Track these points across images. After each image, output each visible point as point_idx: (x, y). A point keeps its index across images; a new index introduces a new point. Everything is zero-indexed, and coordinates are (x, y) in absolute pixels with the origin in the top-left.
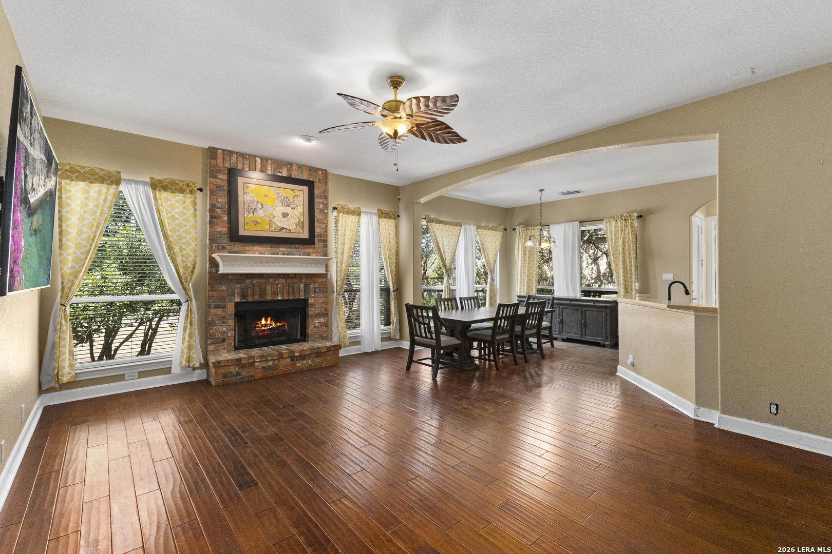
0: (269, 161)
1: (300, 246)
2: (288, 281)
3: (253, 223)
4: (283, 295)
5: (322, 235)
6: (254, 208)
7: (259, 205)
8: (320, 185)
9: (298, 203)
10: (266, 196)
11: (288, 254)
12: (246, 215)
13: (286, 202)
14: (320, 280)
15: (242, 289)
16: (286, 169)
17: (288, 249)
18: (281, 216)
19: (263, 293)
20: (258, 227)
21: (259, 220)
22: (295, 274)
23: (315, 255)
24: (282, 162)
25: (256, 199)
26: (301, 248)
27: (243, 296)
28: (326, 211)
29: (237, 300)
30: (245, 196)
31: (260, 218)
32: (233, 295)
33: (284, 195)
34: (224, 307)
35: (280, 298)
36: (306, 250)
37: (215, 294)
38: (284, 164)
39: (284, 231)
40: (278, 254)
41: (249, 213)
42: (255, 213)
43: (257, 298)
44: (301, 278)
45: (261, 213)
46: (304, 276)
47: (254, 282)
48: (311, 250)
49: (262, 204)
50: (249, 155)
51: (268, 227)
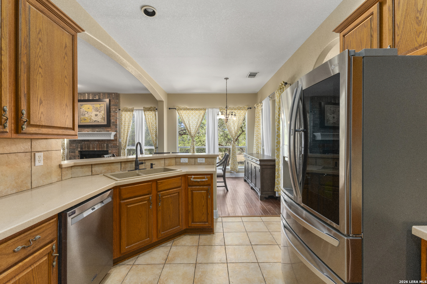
0: (91, 94)
1: (104, 128)
2: (99, 142)
3: (84, 120)
4: (97, 148)
5: (115, 123)
6: (84, 114)
7: (86, 112)
8: (114, 100)
9: (102, 109)
10: (89, 108)
11: (99, 131)
12: (81, 117)
13: (97, 110)
14: (114, 143)
15: (80, 145)
16: (98, 96)
17: (99, 129)
18: (94, 116)
19: (89, 147)
20: (86, 121)
21: (86, 119)
22: (102, 140)
23: (111, 131)
24: (96, 93)
25: (85, 110)
26: (105, 129)
27: (81, 148)
28: (116, 111)
29: (79, 150)
30: (81, 110)
31: (86, 117)
32: (78, 148)
33: (96, 107)
34: (75, 152)
35: (96, 150)
36: (107, 130)
37: (71, 147)
38: (97, 94)
39: (96, 122)
40: (95, 132)
41: (82, 116)
42: (85, 116)
43: (86, 149)
44: (105, 141)
45: (87, 115)
46: (106, 141)
47: (85, 143)
48: (109, 129)
49: (87, 112)
50: (83, 93)
51: (89, 121)
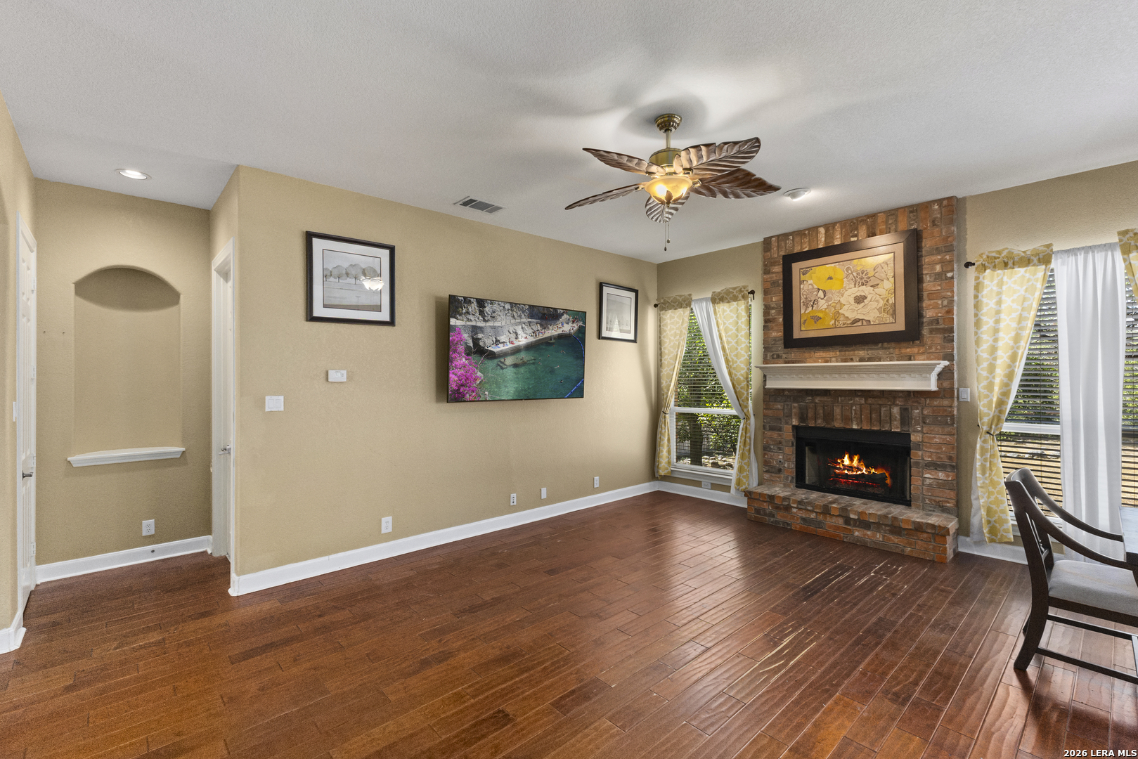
0: (838, 225)
1: (893, 345)
2: (870, 401)
3: (813, 321)
4: (860, 422)
5: (941, 322)
6: (813, 299)
7: (821, 294)
8: (939, 231)
9: (883, 276)
10: (830, 278)
11: (870, 359)
12: (803, 311)
13: (861, 279)
14: (936, 403)
15: (800, 408)
16: (864, 227)
17: (870, 352)
18: (852, 301)
19: (829, 416)
20: (819, 325)
21: (820, 315)
22: (882, 392)
23: (923, 357)
24: (858, 218)
25: (816, 287)
26: (895, 348)
27: (803, 418)
28: (949, 275)
29: (794, 423)
30: (802, 286)
31: (821, 311)
32: (790, 416)
33: (858, 269)
34: (780, 429)
35: (855, 427)
36: (903, 351)
37: (770, 412)
38: (861, 221)
39: (860, 324)
40: (852, 360)
41: (807, 307)
42: (815, 306)
43: (820, 423)
44: (895, 398)
45: (822, 304)
46: (901, 395)
47: (817, 401)
48: (915, 350)
49: (824, 291)
50: (809, 229)
51: (833, 322)
